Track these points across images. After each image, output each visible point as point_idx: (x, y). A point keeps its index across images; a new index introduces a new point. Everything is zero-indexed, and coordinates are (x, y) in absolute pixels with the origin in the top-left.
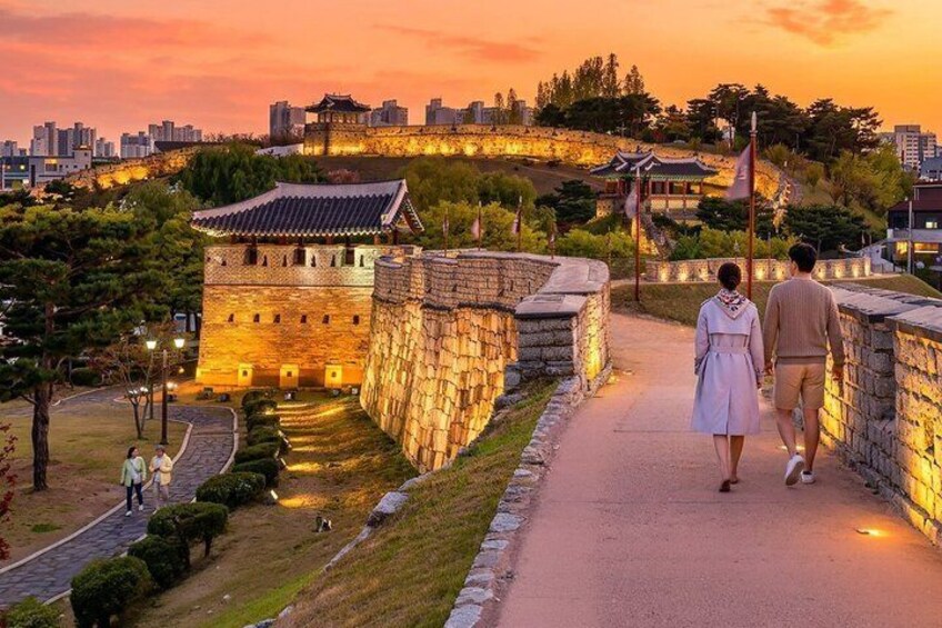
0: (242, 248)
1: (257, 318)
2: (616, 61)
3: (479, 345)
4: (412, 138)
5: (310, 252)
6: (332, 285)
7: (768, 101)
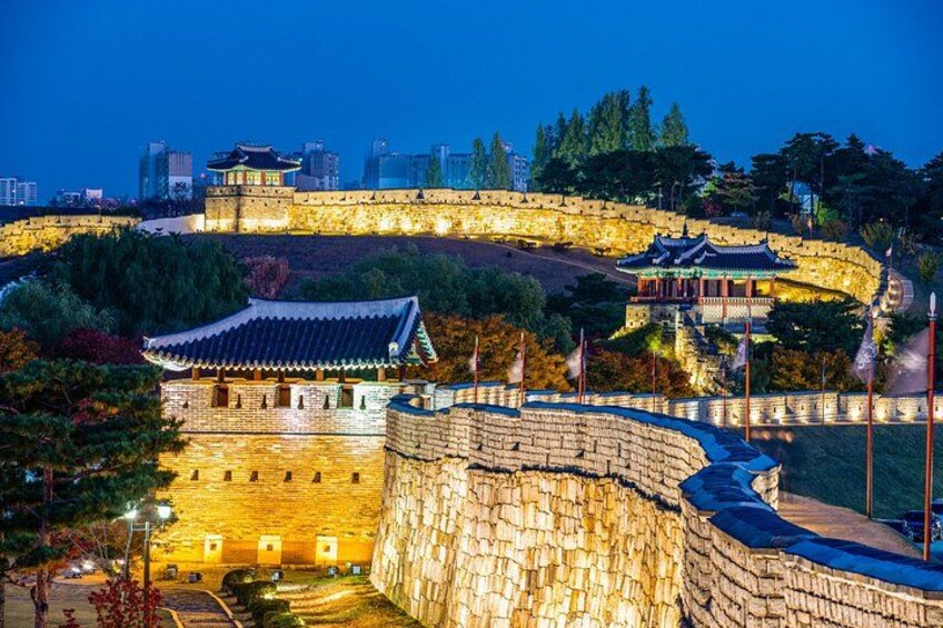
0: (208, 386)
1: (228, 476)
2: (648, 97)
3: (551, 517)
4: (361, 207)
5: (296, 390)
6: (324, 434)
7: (866, 157)
